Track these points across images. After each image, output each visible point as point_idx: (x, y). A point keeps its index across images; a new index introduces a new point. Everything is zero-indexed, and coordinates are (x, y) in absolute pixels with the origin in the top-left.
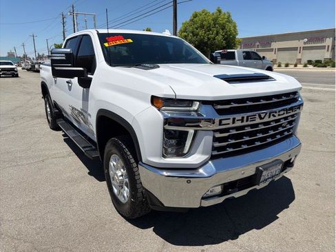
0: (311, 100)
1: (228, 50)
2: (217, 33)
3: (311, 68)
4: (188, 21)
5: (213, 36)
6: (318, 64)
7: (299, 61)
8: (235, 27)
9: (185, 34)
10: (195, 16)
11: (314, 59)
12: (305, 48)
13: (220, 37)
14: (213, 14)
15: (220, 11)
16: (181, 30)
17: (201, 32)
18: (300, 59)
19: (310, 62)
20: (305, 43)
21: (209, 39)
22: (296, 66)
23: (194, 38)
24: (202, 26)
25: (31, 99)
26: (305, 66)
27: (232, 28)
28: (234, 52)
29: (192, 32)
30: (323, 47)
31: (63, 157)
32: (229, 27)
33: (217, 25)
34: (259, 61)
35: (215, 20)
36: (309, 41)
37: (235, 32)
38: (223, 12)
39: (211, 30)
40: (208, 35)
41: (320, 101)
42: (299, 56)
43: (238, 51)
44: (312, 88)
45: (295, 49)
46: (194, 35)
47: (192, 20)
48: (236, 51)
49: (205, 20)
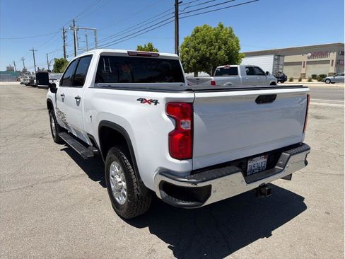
0: (317, 117)
1: (231, 66)
2: (220, 48)
3: (315, 83)
4: (190, 36)
5: (215, 51)
6: (322, 78)
7: (304, 76)
8: (237, 42)
9: (187, 49)
10: (197, 31)
11: (318, 74)
12: (308, 63)
13: (222, 53)
14: (215, 29)
15: (221, 26)
16: (182, 45)
17: (203, 47)
18: (305, 74)
19: (314, 77)
20: (309, 58)
21: (211, 54)
22: (300, 80)
23: (196, 54)
24: (204, 42)
25: (26, 117)
26: (310, 81)
27: (234, 43)
28: (237, 68)
29: (194, 48)
30: (327, 62)
31: (54, 181)
32: (231, 42)
33: (219, 41)
34: (262, 76)
35: (217, 35)
36: (313, 56)
37: (238, 47)
38: (225, 27)
39: (212, 45)
40: (210, 50)
41: (326, 118)
42: (303, 71)
43: (240, 67)
44: (317, 104)
45: (299, 63)
46: (195, 50)
47: (193, 35)
48: (238, 66)
49: (207, 36)
